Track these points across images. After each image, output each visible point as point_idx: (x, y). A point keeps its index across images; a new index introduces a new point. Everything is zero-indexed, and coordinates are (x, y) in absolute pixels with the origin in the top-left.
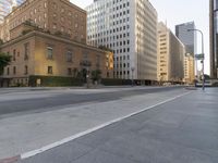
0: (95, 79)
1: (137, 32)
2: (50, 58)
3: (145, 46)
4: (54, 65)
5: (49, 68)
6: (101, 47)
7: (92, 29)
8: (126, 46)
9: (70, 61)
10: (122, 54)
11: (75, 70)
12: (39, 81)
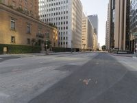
1: (73, 16)
3: (77, 26)
4: (17, 36)
8: (66, 25)
9: (29, 33)
10: (63, 31)
11: (33, 40)
12: (5, 49)
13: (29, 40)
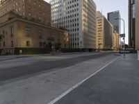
0: (57, 49)
1: (83, 18)
2: (28, 36)
3: (88, 27)
4: (30, 40)
5: (27, 42)
6: (61, 28)
7: (54, 16)
8: (77, 27)
9: (41, 37)
10: (74, 32)
11: (44, 43)
12: (21, 51)
13: (41, 43)
